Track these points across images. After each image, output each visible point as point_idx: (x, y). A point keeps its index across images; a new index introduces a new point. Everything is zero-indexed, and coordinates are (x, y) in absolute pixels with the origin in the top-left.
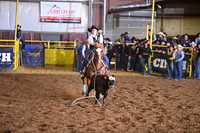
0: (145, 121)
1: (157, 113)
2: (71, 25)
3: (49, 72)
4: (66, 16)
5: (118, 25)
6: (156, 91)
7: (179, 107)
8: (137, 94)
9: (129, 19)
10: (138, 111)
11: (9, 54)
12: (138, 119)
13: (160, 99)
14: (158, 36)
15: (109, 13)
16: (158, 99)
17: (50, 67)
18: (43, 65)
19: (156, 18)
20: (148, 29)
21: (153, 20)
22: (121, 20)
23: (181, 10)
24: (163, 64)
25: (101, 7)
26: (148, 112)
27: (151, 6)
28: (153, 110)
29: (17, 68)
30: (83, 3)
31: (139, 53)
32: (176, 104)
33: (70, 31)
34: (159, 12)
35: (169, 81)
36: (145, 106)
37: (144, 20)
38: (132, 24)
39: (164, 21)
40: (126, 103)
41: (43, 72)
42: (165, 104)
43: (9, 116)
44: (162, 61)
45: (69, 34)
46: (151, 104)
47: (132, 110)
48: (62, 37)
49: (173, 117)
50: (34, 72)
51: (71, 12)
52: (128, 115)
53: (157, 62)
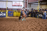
0: (37, 29)
1: (40, 27)
2: (19, 7)
3: (14, 18)
4: (18, 5)
5: (30, 7)
6: (40, 22)
7: (45, 26)
8: (35, 23)
9: (33, 5)
10: (36, 27)
11: (5, 14)
12: (36, 28)
13: (41, 24)
14: (40, 9)
15: (28, 4)
16: (40, 24)
17: (15, 16)
18: (13, 16)
19: (40, 5)
20: (38, 7)
21: (39, 5)
22: (31, 5)
23: (45, 3)
24: (41, 16)
25: (27, 2)
26: (38, 27)
27: (38, 2)
28: (39, 26)
29: (7, 17)
30: (22, 2)
31: (36, 13)
32: (45, 25)
33: (19, 8)
34: (40, 3)
35: (43, 20)
36: (37, 26)
37: (37, 5)
38: (34, 6)
39: (42, 6)
40: (33, 25)
41: (13, 18)
42: (42, 25)
43: (5, 28)
44: (41, 15)
45: (19, 9)
46: (39, 25)
47: (34, 26)
48: (17, 9)
49: (44, 28)
50: (11, 18)
51: (19, 4)
52: (33, 28)
53: (40, 15)
